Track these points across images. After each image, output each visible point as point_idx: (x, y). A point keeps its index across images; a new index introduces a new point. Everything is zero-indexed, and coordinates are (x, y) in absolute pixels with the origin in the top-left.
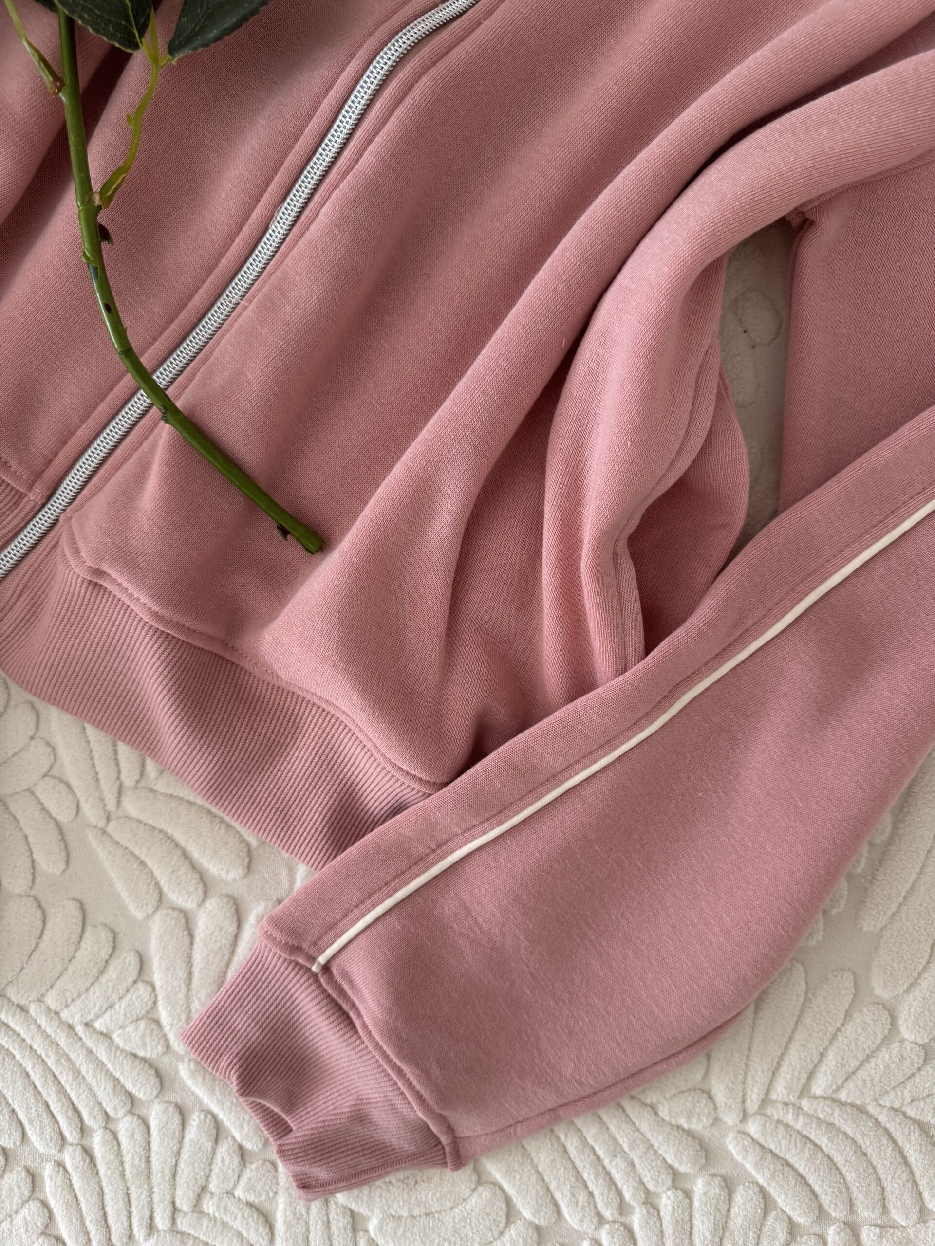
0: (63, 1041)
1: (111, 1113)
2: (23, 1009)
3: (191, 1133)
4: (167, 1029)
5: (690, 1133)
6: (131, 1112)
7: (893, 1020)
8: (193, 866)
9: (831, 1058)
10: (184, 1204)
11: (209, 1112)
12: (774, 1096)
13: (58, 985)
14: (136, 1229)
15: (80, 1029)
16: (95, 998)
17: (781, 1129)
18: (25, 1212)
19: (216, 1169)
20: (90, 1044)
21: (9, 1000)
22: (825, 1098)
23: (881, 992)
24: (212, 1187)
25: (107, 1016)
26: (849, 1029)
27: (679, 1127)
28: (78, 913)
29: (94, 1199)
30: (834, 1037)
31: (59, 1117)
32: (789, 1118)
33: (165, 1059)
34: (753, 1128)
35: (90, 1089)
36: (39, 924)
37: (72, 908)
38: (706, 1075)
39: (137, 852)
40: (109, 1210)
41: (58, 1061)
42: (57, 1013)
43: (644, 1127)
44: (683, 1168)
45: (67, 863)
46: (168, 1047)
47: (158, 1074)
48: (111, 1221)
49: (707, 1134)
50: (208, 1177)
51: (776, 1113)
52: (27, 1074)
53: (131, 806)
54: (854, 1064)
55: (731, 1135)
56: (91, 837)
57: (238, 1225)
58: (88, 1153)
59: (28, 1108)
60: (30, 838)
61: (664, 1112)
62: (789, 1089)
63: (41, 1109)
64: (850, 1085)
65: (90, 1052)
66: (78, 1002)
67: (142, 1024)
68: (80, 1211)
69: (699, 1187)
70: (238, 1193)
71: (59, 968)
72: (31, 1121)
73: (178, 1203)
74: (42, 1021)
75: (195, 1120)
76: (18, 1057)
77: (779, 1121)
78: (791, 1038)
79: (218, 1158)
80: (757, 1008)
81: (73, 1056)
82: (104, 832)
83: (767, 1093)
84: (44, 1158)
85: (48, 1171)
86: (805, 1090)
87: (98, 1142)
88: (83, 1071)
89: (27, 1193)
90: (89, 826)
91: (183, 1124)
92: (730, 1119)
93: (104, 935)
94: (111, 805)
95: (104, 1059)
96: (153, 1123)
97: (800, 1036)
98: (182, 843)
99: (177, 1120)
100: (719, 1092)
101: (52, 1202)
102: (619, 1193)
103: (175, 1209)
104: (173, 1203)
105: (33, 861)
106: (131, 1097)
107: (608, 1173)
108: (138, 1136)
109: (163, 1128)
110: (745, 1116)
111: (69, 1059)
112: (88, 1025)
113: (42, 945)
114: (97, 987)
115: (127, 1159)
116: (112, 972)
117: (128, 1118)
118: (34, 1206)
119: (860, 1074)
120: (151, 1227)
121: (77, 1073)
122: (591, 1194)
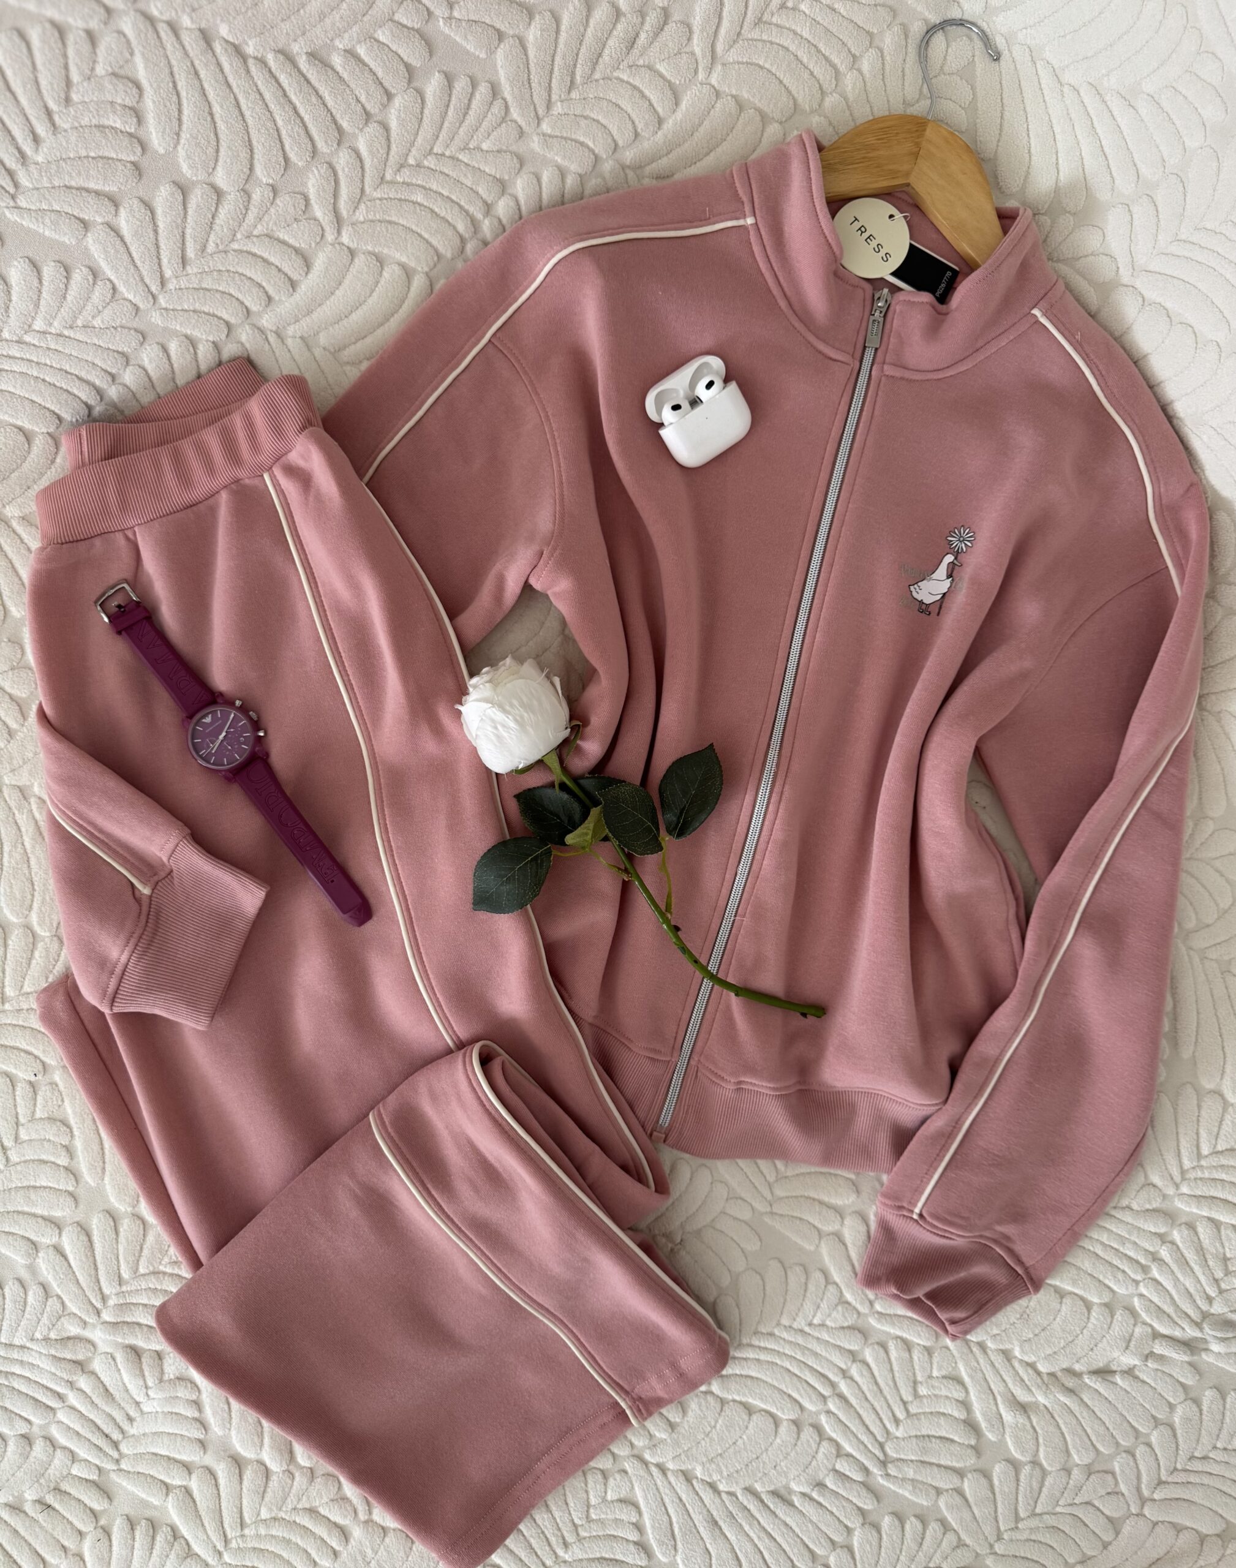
0: (800, 1340)
1: (844, 1367)
2: (771, 1334)
3: (893, 1354)
4: (854, 1303)
5: (1155, 1210)
6: (854, 1361)
7: (1222, 1096)
8: (829, 1207)
9: (1203, 1134)
10: (908, 1397)
11: (898, 1337)
12: (1186, 1168)
13: (785, 1311)
14: (888, 1425)
15: (807, 1329)
16: (808, 1306)
17: (1199, 1182)
18: (822, 1450)
19: (917, 1367)
20: (816, 1334)
21: (762, 1333)
22: (1211, 1154)
23: (1209, 1086)
24: (919, 1378)
25: (819, 1314)
26: (1203, 1113)
27: (1148, 1210)
28: (779, 1265)
29: (857, 1421)
30: (1198, 1121)
31: (817, 1386)
32: (1200, 1174)
33: (860, 1321)
34: (1185, 1189)
35: (827, 1360)
36: (761, 1282)
37: (774, 1264)
38: (1146, 1177)
39: (795, 1214)
40: (868, 1422)
41: (803, 1354)
42: (790, 1327)
43: (1129, 1220)
44: (1162, 1230)
45: (761, 1240)
46: (859, 1313)
47: (860, 1331)
48: (872, 1428)
49: (1164, 1206)
50: (914, 1374)
51: (1191, 1175)
52: (789, 1371)
53: (780, 1192)
54: (1216, 1130)
55: (1176, 1200)
56: (767, 1219)
57: (944, 1392)
58: (841, 1397)
59: (798, 1390)
60: (735, 1238)
61: (1135, 1206)
62: (1191, 1160)
63: (805, 1386)
64: (1220, 1141)
65: (818, 1339)
66: (800, 1314)
67: (840, 1308)
68: (852, 1432)
69: (1176, 1236)
70: (935, 1373)
71: (782, 1300)
72: (801, 1395)
73: (905, 1398)
74: (785, 1335)
75: (891, 1346)
76: (779, 1362)
77: (1195, 1179)
78: (1177, 1133)
79: (915, 1358)
80: (1153, 1127)
81: (809, 1346)
82: (772, 1213)
83: (1181, 1167)
84: (818, 1413)
85: (823, 1419)
86: (1199, 1156)
87: (844, 1387)
88: (819, 1351)
89: (818, 1439)
90: (762, 1214)
91: (887, 1352)
92: (1170, 1191)
93: (798, 1269)
94: (769, 1197)
95: (827, 1338)
96: (870, 1360)
97: (1181, 1130)
98: (816, 1197)
99: (882, 1351)
100: (1156, 1179)
101: (834, 1435)
102: (1137, 1262)
103: (905, 1403)
104: (902, 1400)
105: (742, 1249)
106: (851, 1352)
107: (1126, 1255)
108: (865, 1373)
109: (876, 1360)
110: (1177, 1186)
111: (808, 1349)
112: (810, 1324)
113: (768, 1292)
114: (807, 1300)
115: (865, 1388)
116: (811, 1287)
117: (854, 1365)
118: (825, 1444)
119: (1222, 1132)
120: (897, 1421)
121: (816, 1354)
122: (1124, 1271)
